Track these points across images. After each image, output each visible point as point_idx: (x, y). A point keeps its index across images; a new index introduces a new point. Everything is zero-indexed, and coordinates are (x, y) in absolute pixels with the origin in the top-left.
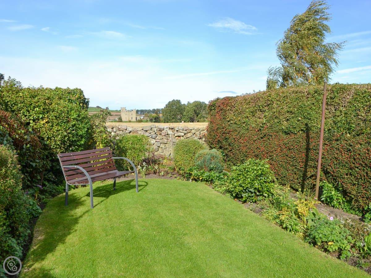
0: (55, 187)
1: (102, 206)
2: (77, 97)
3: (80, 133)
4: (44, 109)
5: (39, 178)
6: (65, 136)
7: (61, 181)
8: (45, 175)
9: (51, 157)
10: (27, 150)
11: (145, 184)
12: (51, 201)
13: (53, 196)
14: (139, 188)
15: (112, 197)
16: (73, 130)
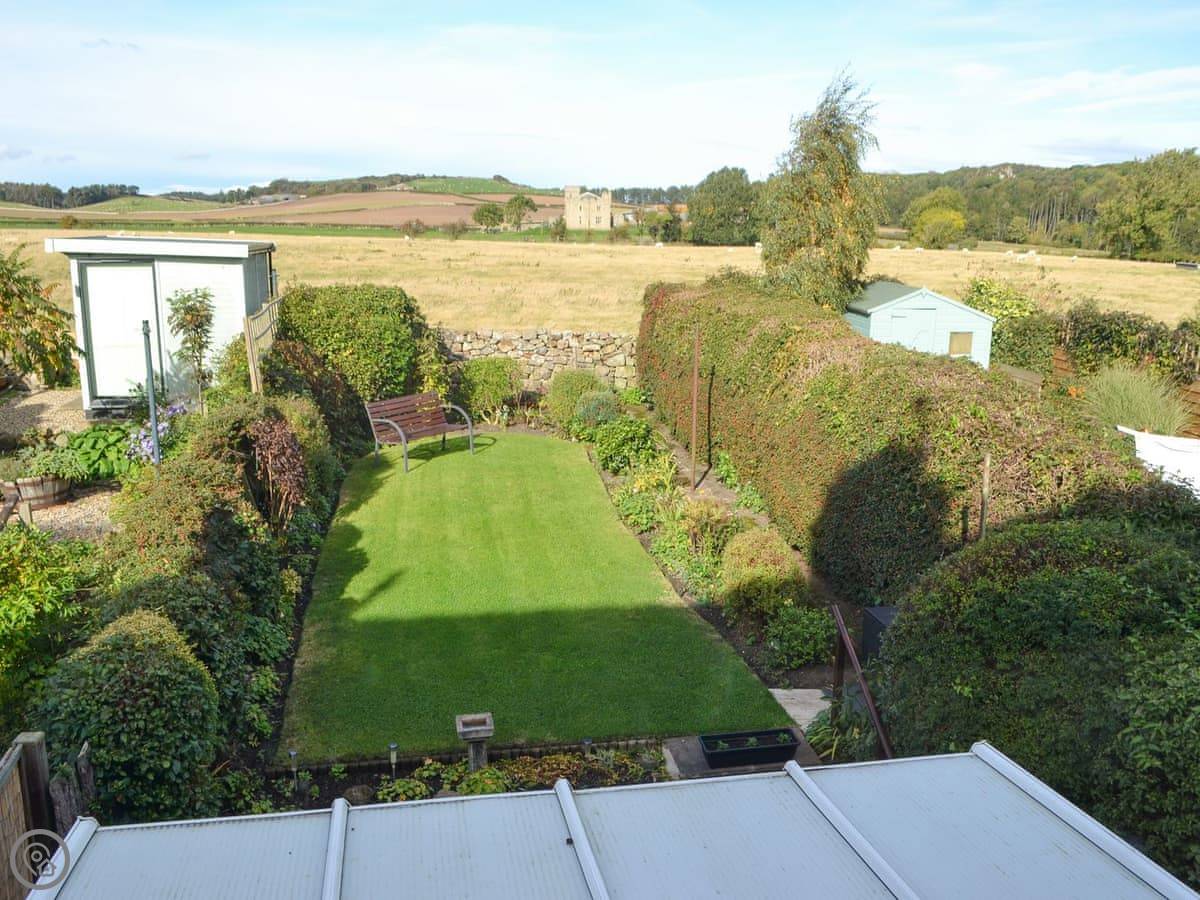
0: (363, 443)
1: (420, 470)
2: (394, 304)
3: (398, 365)
4: (346, 335)
5: (341, 431)
6: (377, 372)
7: (370, 437)
8: (349, 426)
9: (357, 401)
10: (326, 395)
11: (492, 441)
12: (358, 462)
13: (361, 456)
14: (475, 450)
15: (434, 461)
16: (388, 362)
